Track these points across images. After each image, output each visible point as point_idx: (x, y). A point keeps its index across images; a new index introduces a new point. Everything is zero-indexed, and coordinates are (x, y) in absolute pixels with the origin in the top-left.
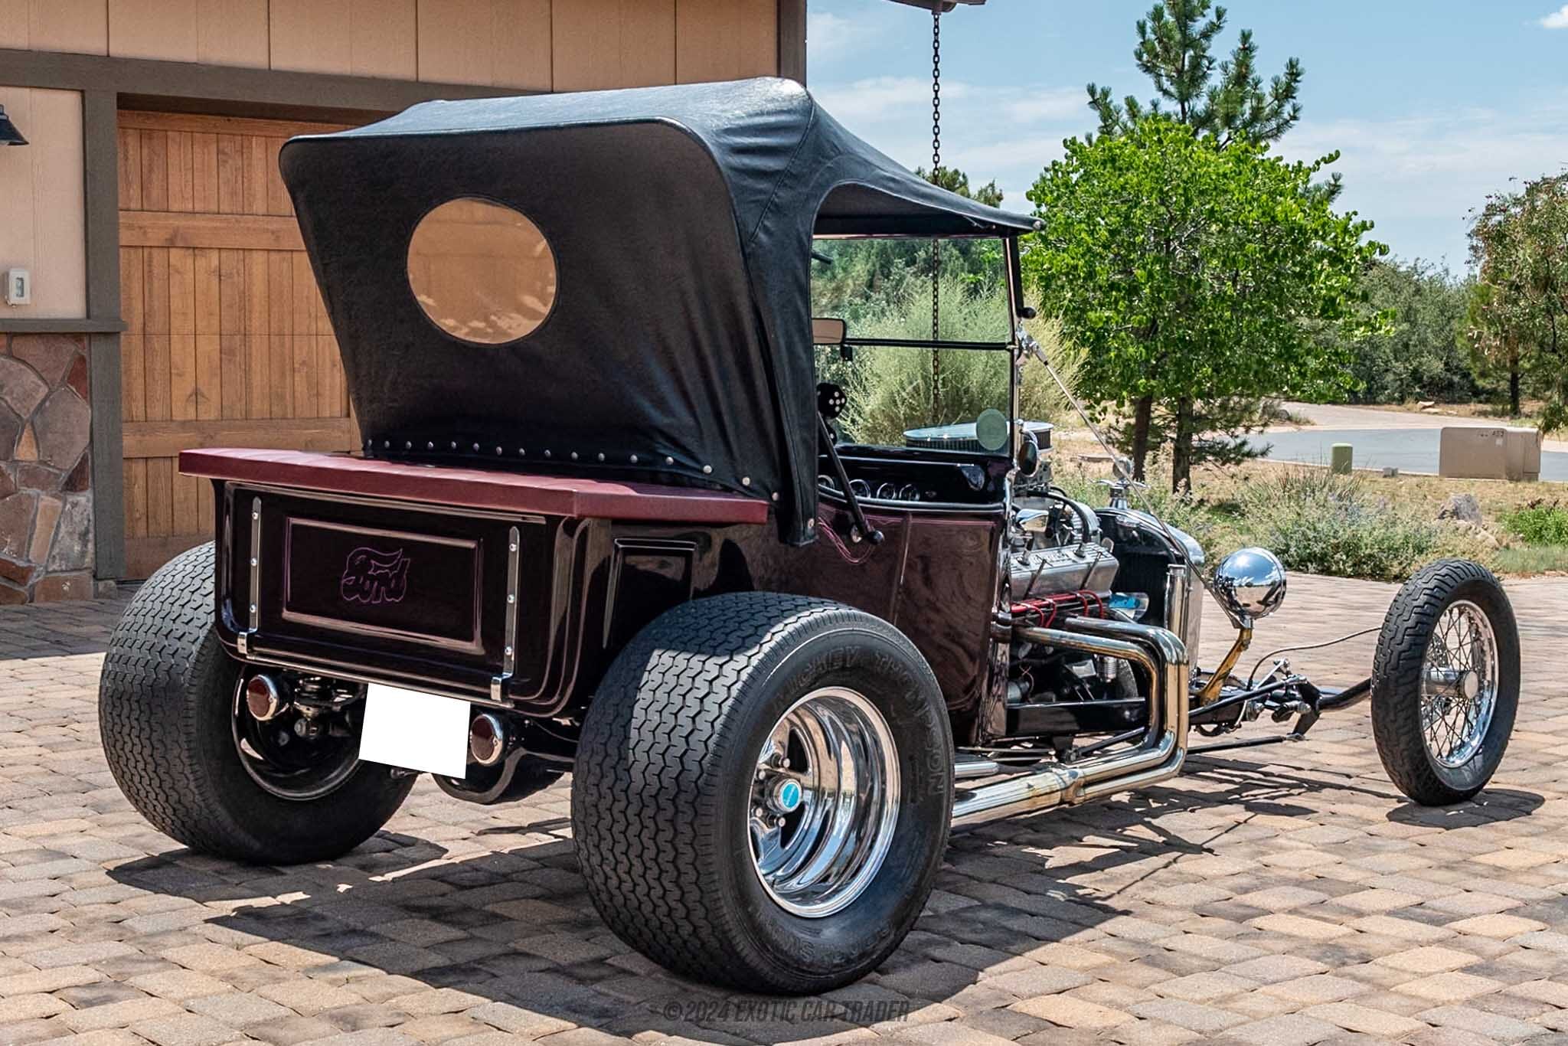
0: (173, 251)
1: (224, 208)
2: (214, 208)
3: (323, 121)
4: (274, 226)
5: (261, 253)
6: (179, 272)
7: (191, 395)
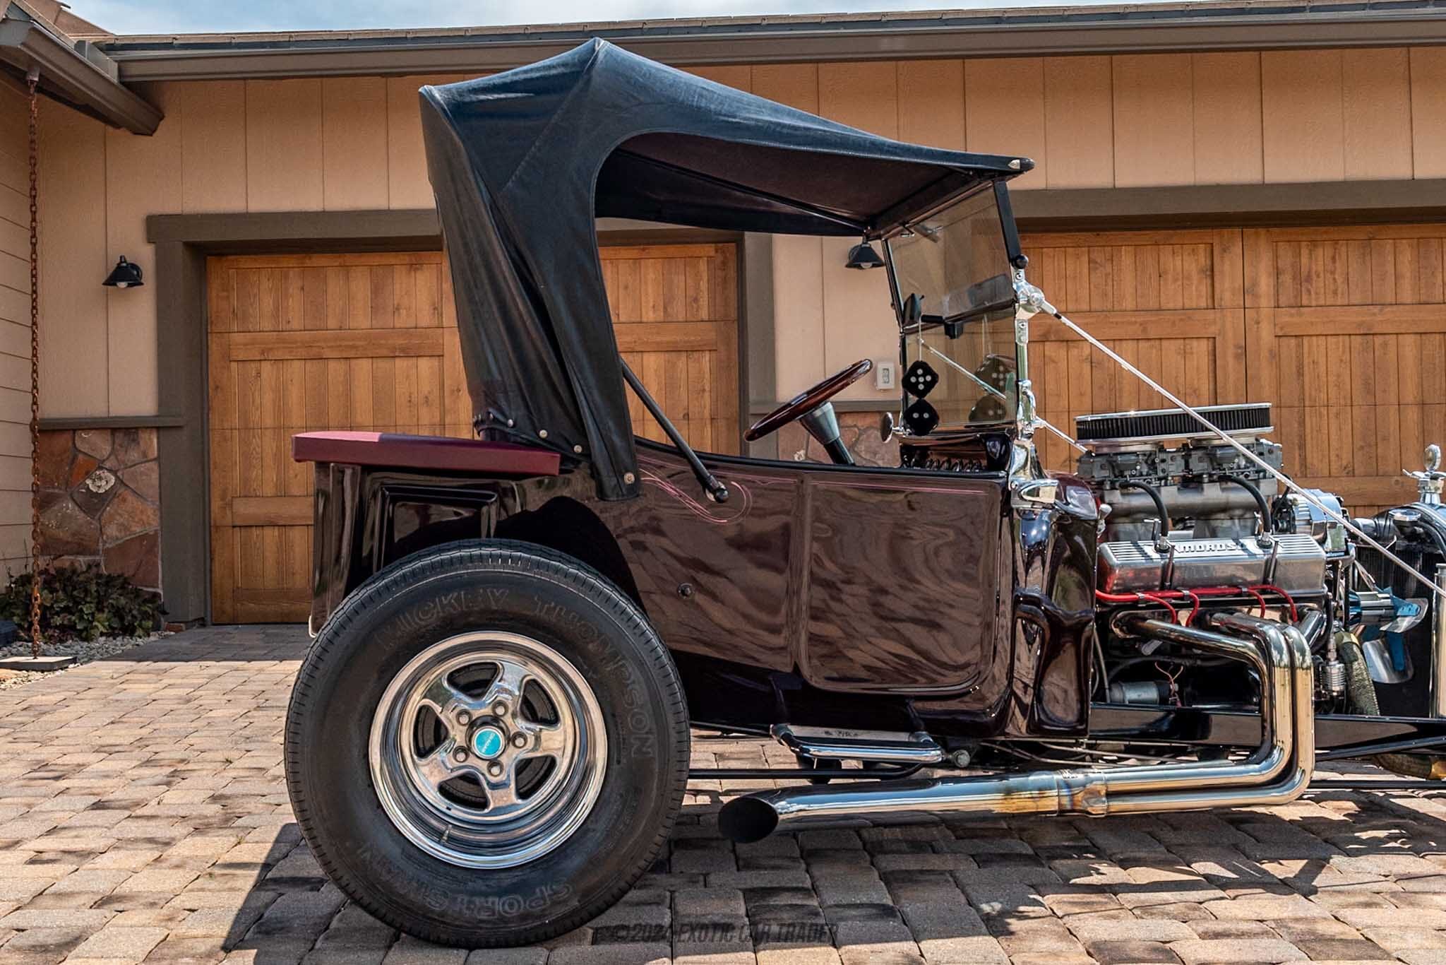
0: (1047, 343)
1: (1095, 306)
2: (1085, 307)
3: (1185, 228)
4: (1140, 319)
5: (1130, 342)
6: (1053, 361)
7: (1065, 461)
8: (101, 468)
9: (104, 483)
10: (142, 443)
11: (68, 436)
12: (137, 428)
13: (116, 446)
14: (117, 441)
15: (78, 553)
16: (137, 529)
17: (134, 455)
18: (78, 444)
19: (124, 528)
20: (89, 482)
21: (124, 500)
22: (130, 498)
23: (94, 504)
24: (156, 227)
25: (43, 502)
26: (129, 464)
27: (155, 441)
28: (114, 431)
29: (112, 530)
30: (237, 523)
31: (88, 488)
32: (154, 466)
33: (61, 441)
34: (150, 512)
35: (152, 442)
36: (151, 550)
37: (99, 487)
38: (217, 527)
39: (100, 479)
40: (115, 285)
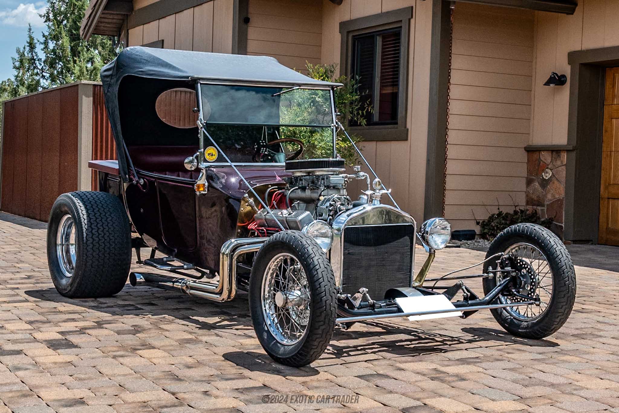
8: (548, 168)
9: (548, 175)
10: (561, 158)
11: (537, 153)
12: (560, 150)
13: (553, 158)
14: (554, 156)
15: (538, 205)
16: (557, 196)
17: (559, 163)
18: (541, 157)
19: (553, 196)
20: (543, 174)
21: (554, 183)
22: (556, 182)
23: (544, 183)
24: (572, 56)
25: (529, 182)
26: (557, 167)
27: (566, 156)
28: (552, 151)
29: (549, 196)
30: (610, 197)
31: (543, 177)
32: (564, 167)
33: (535, 156)
34: (562, 189)
35: (564, 156)
36: (560, 207)
37: (546, 176)
38: (602, 198)
39: (547, 173)
40: (549, 85)
